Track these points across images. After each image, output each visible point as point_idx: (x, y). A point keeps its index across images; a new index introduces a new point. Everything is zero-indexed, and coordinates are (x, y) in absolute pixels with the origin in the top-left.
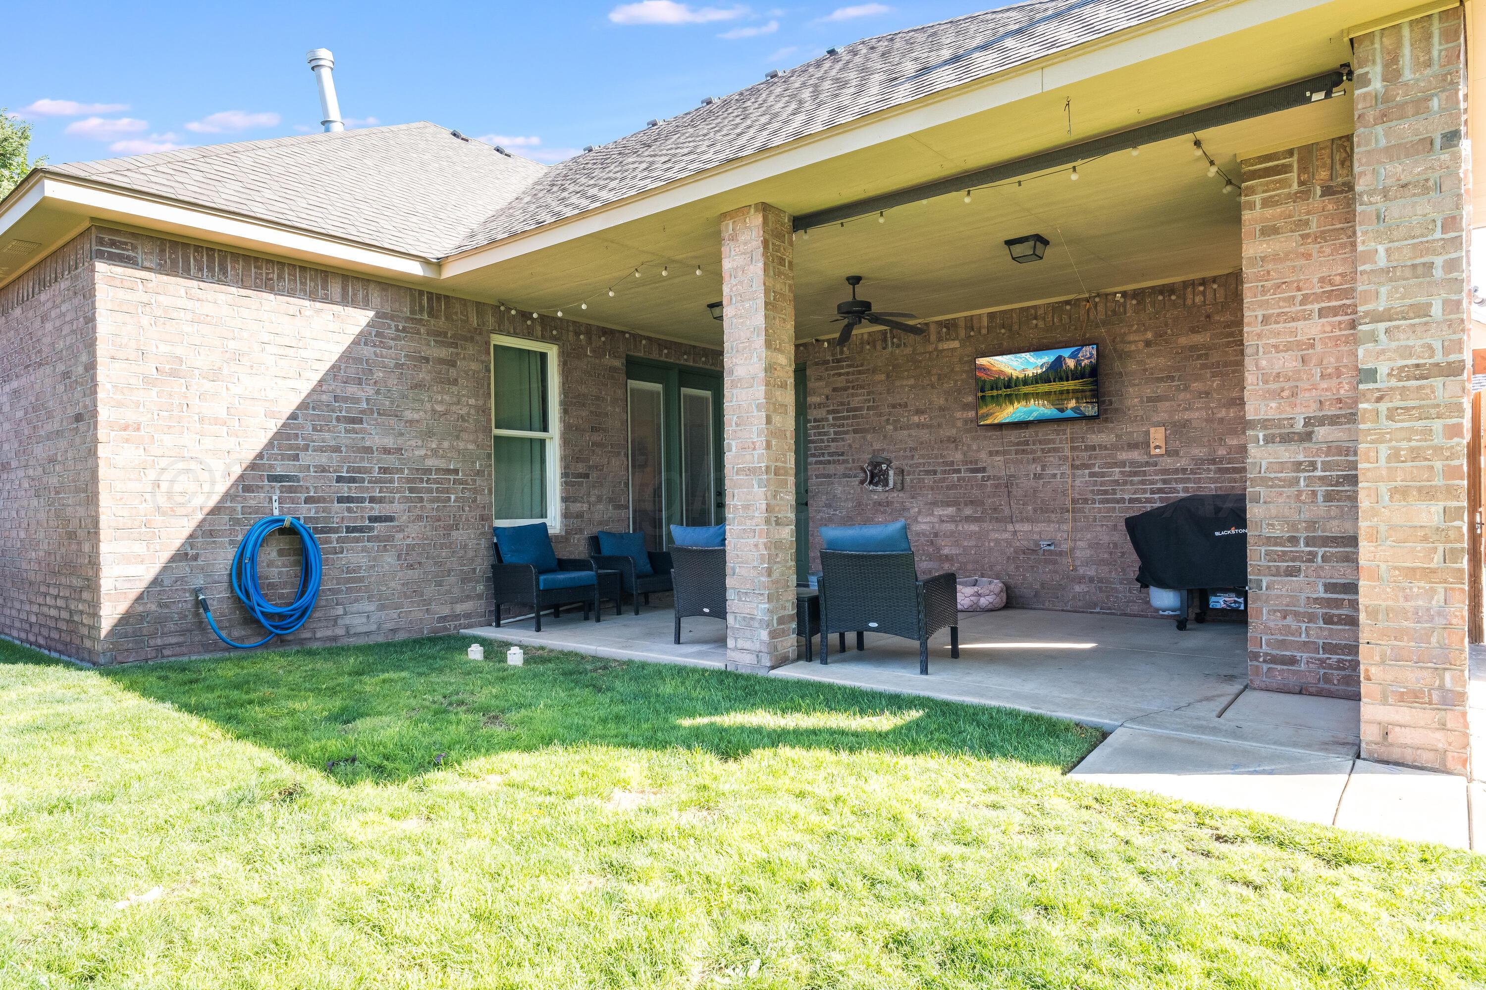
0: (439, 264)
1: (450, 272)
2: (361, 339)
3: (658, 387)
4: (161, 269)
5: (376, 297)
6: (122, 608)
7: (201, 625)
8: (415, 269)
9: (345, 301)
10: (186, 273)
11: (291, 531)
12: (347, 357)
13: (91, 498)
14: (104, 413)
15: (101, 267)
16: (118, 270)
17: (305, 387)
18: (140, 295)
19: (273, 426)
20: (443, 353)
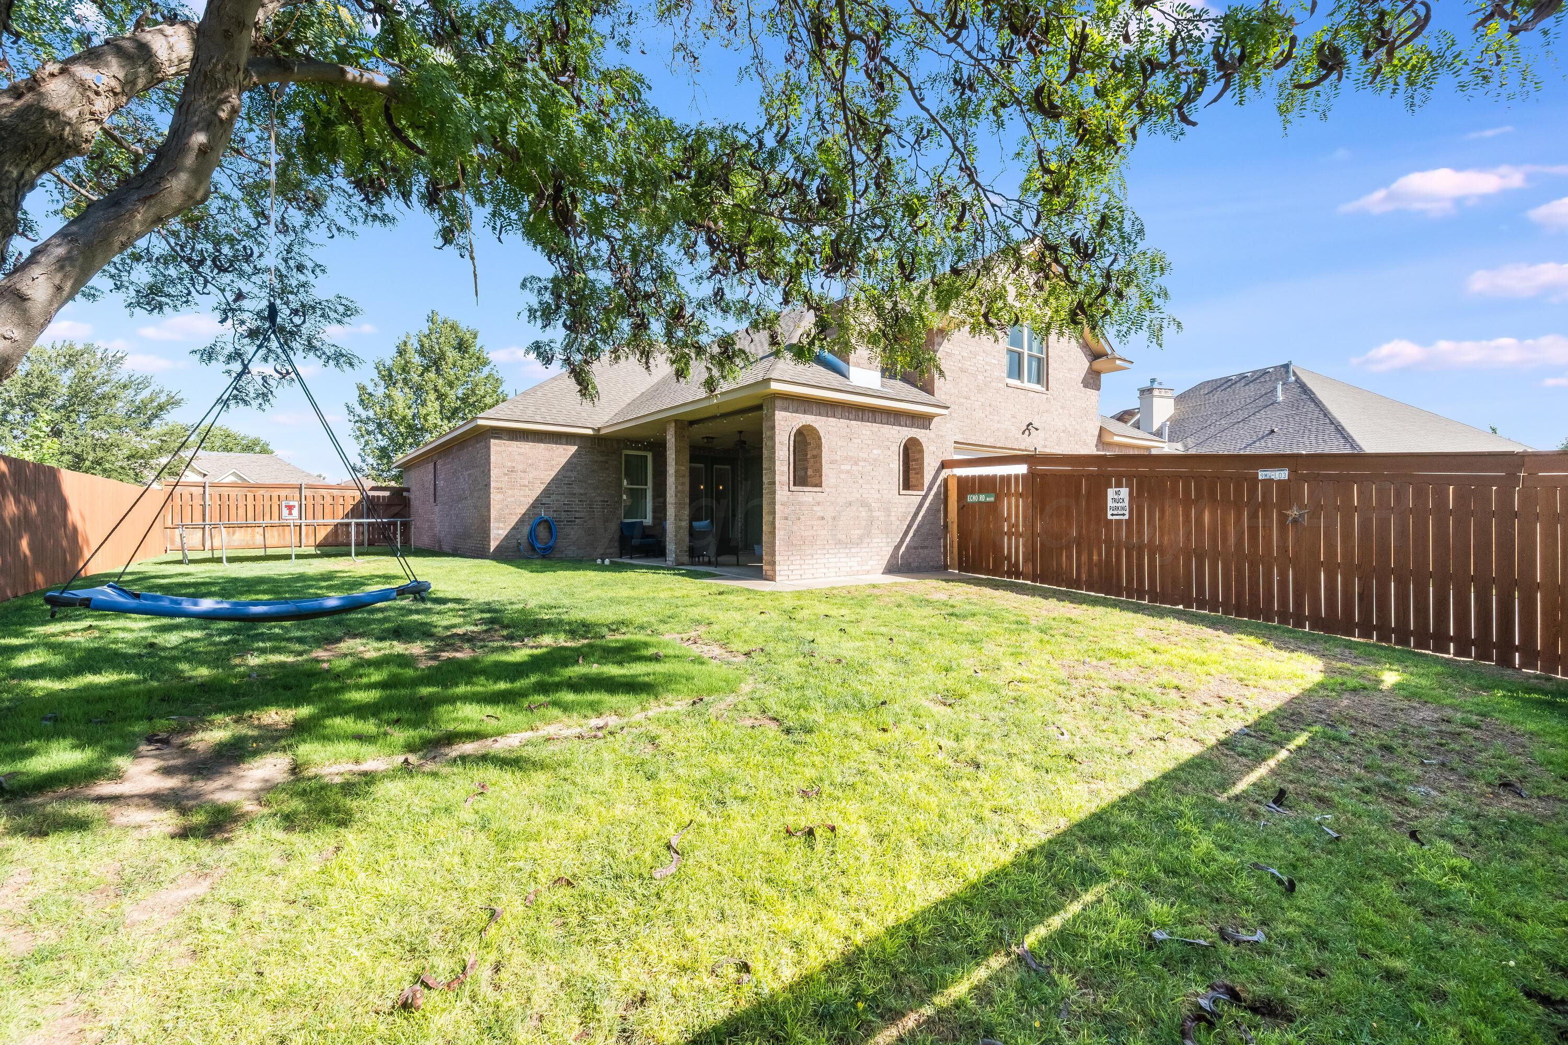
0: (599, 429)
1: (603, 432)
2: (573, 456)
3: (702, 466)
4: (509, 440)
5: (578, 442)
6: (497, 543)
7: (519, 550)
8: (590, 432)
9: (567, 444)
10: (516, 440)
11: (546, 521)
12: (568, 463)
13: (489, 511)
14: (493, 484)
15: (492, 441)
16: (497, 441)
17: (553, 474)
18: (503, 448)
19: (543, 487)
20: (603, 459)
